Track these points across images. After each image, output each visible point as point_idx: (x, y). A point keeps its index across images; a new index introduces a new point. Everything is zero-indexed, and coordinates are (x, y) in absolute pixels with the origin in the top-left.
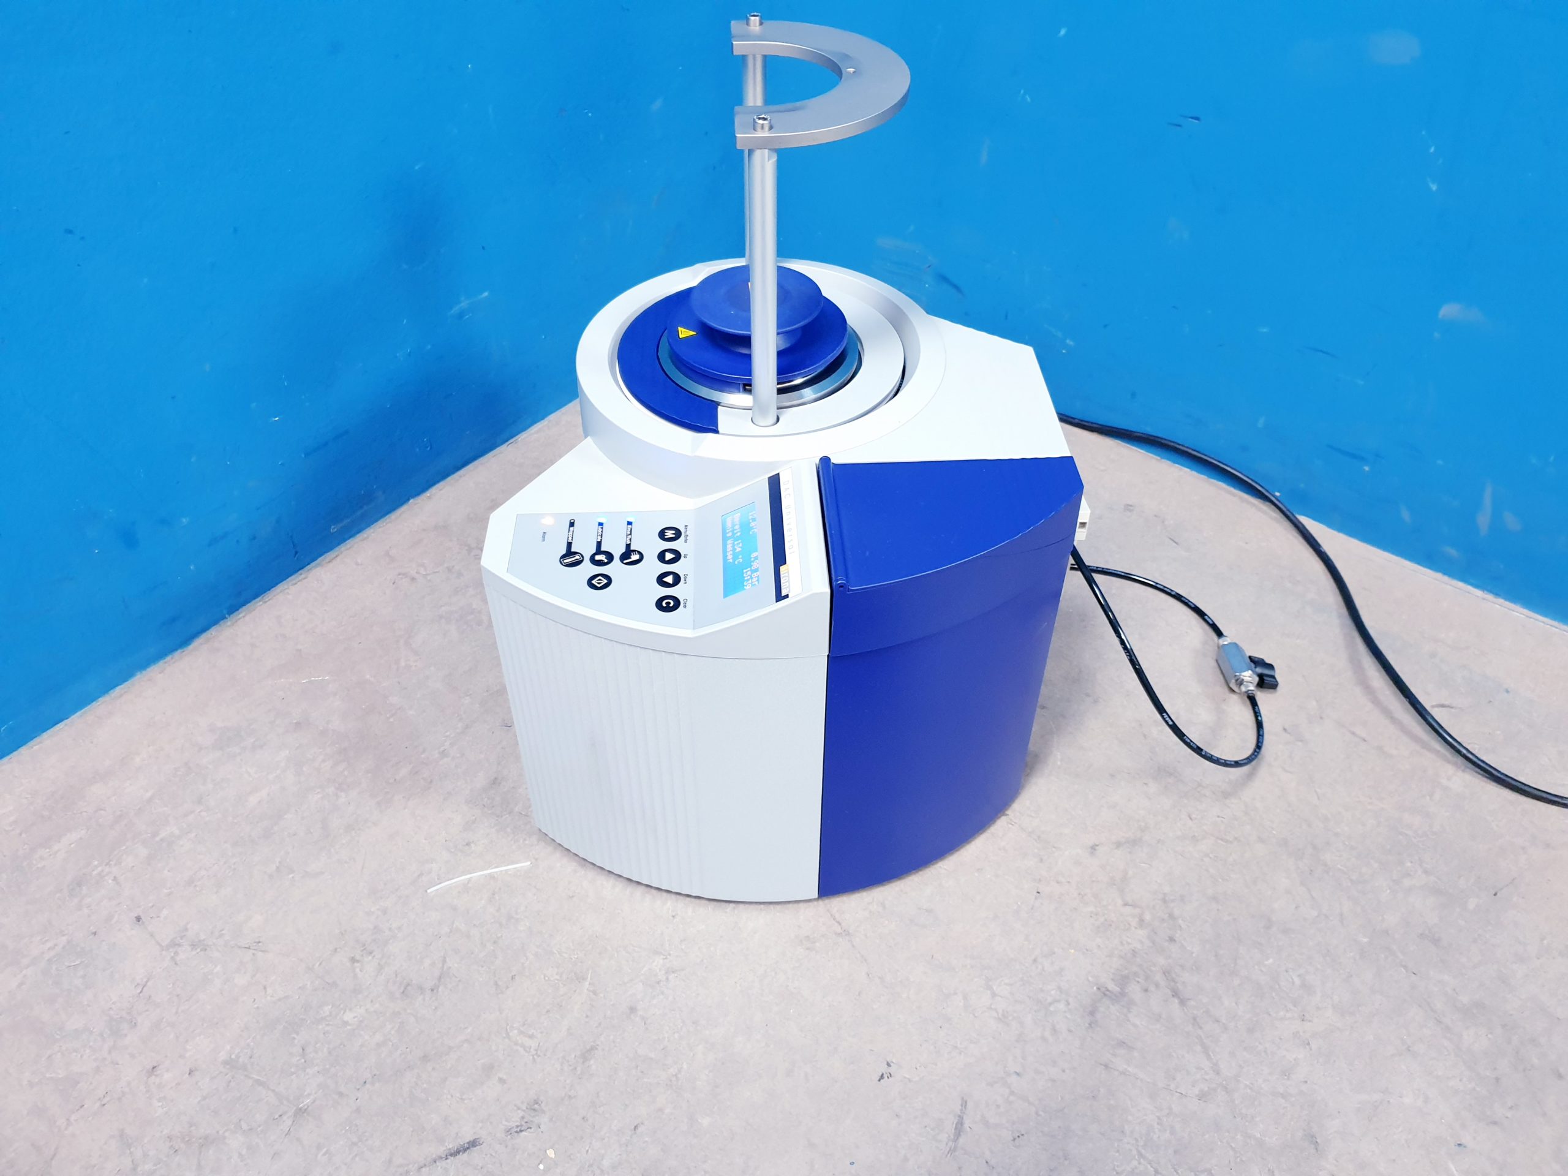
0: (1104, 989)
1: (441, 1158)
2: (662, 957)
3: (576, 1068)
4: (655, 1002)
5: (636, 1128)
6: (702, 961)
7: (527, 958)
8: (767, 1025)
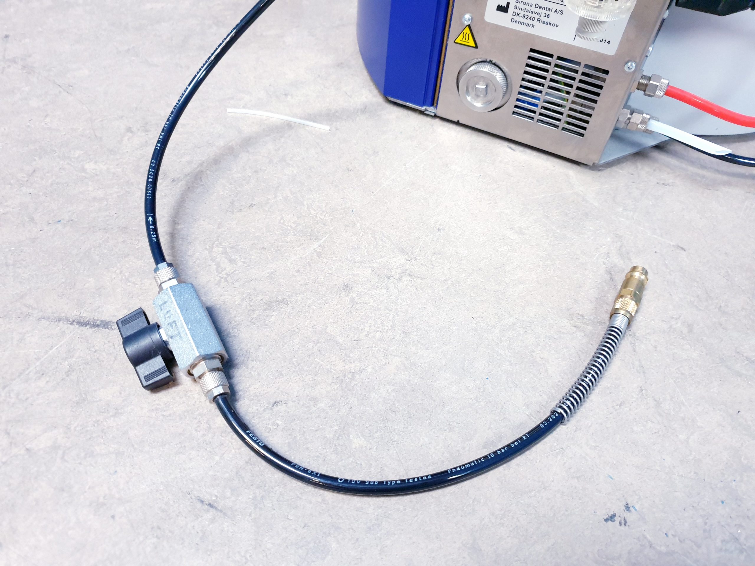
1: (68, 320)
2: (407, 257)
3: (254, 310)
4: (374, 292)
5: (276, 403)
6: (447, 280)
7: (275, 197)
8: (487, 379)
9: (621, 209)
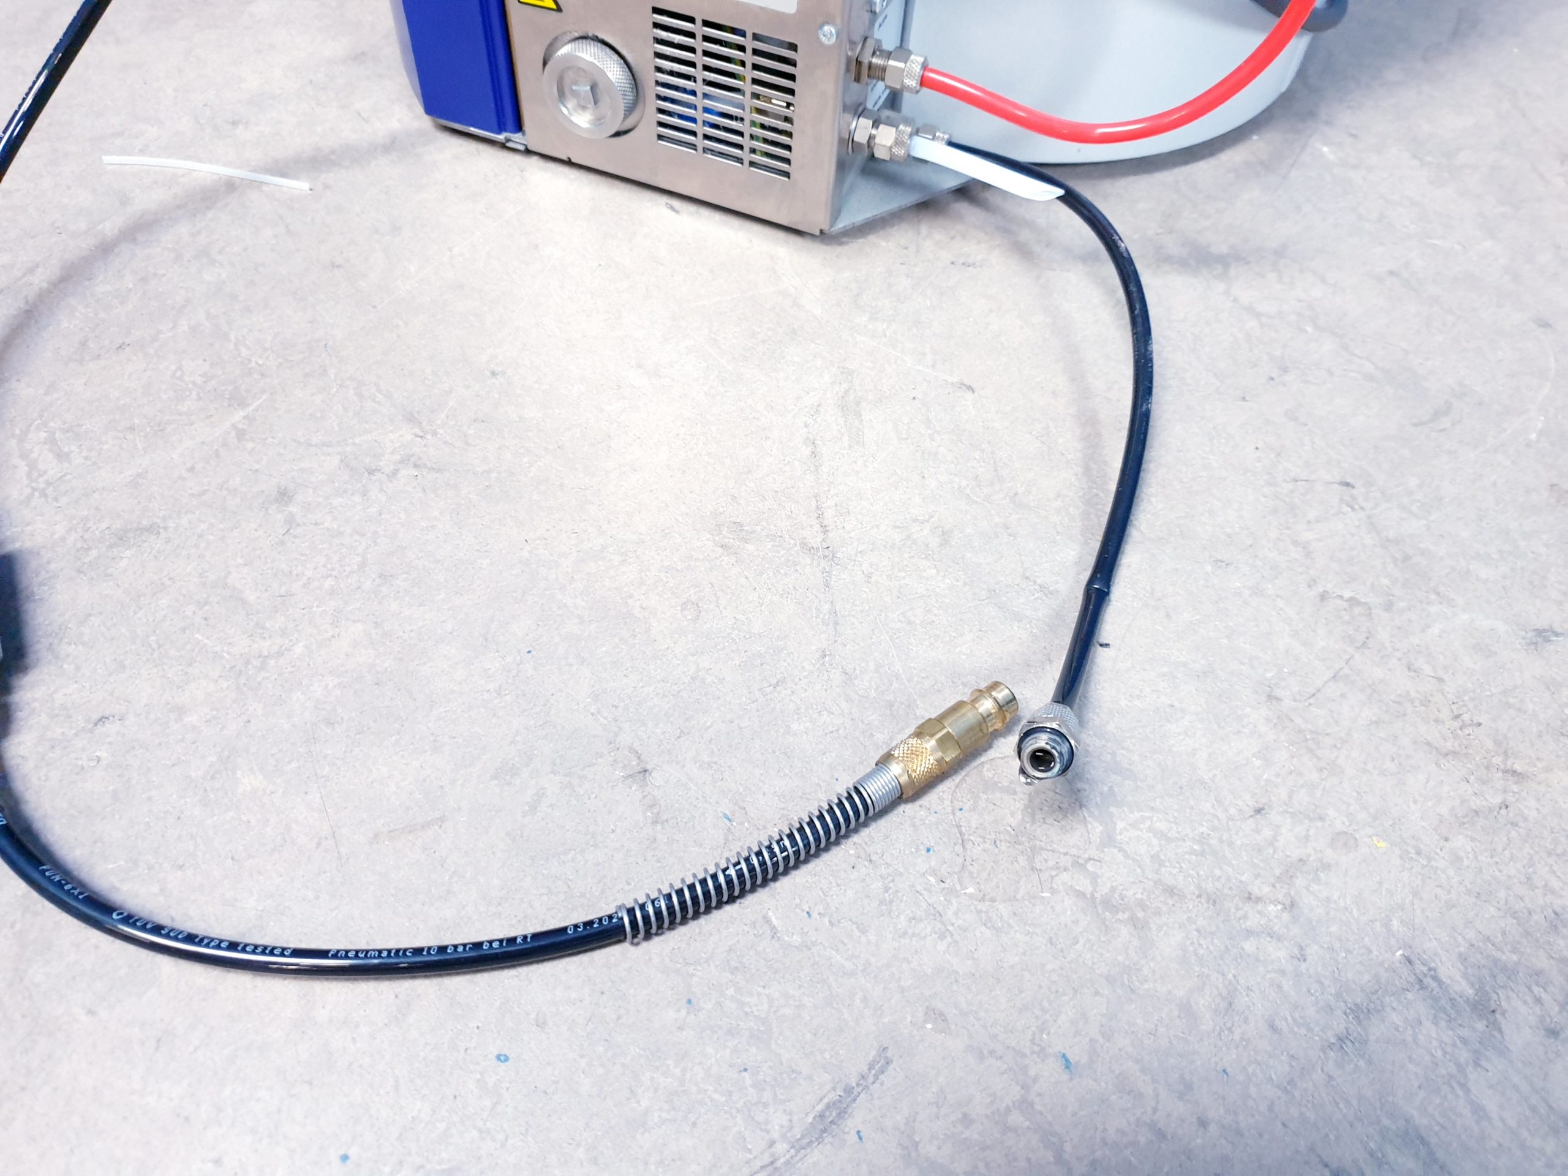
0: (1423, 969)
2: (417, 431)
3: (89, 549)
4: (337, 501)
5: (102, 719)
6: (489, 472)
7: (174, 327)
8: (529, 652)
9: (865, 319)
